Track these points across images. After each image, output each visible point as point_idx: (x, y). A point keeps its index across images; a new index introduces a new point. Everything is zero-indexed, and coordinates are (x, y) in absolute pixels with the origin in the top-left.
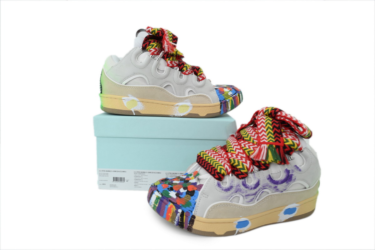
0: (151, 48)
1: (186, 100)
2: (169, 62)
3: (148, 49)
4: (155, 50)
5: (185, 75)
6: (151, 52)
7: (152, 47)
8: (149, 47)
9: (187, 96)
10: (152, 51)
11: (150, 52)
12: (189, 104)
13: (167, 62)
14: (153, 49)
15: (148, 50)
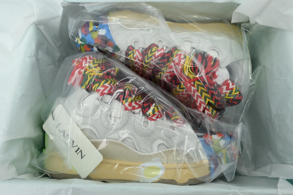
0: (98, 87)
1: (155, 159)
2: (127, 104)
3: (94, 89)
4: (104, 88)
5: (152, 122)
6: (100, 92)
7: (99, 85)
8: (95, 86)
9: (156, 152)
10: (100, 90)
11: (98, 92)
12: (159, 165)
13: (124, 105)
14: (102, 87)
15: (96, 90)
